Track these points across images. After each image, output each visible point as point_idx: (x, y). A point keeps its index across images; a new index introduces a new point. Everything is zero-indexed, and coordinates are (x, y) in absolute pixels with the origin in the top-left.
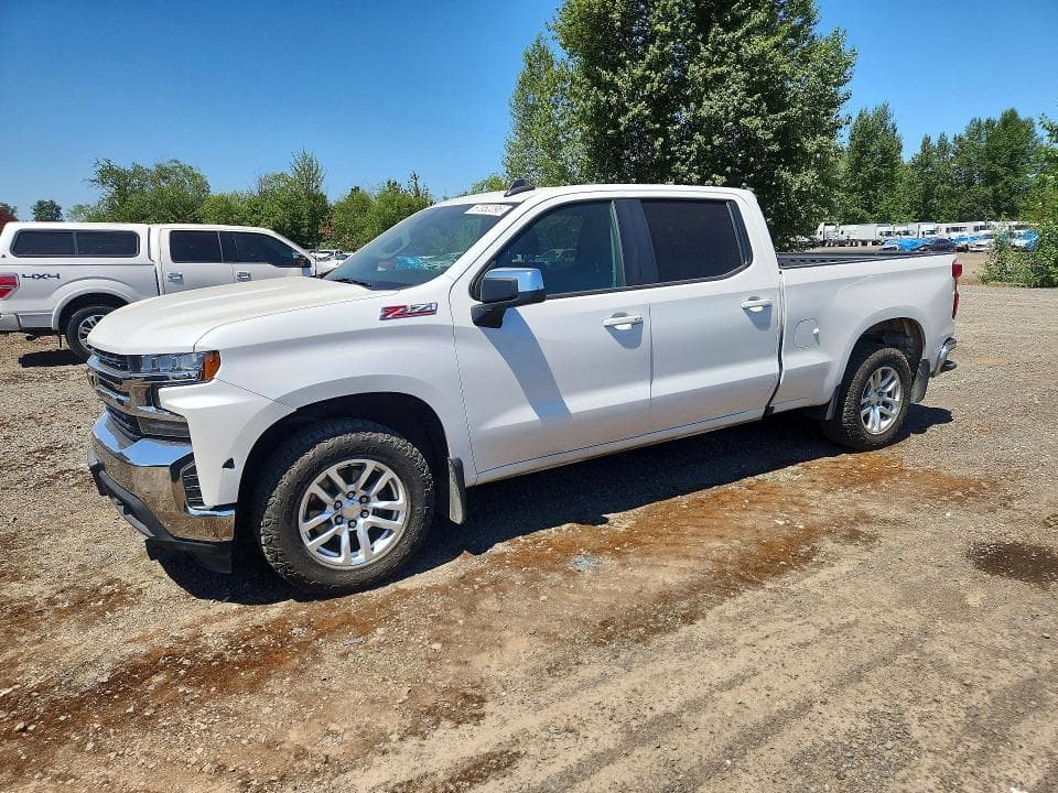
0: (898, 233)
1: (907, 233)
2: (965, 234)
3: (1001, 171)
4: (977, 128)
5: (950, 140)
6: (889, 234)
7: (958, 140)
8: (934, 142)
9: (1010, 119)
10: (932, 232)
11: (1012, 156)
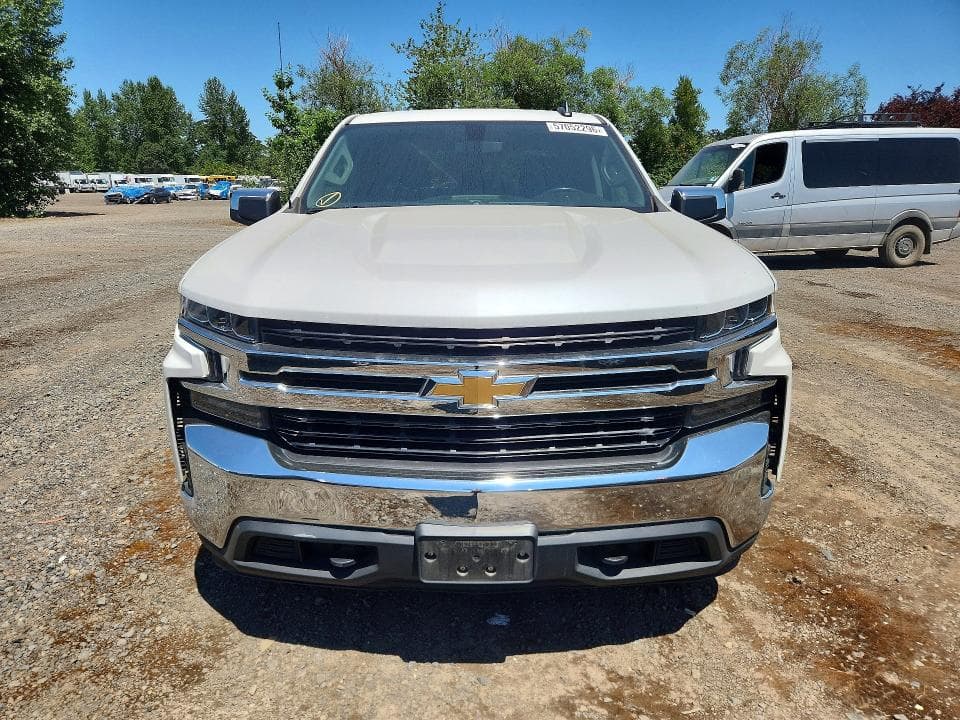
0: (92, 182)
1: (100, 182)
2: (152, 184)
3: (161, 130)
4: (130, 89)
5: (109, 97)
6: (83, 182)
7: (116, 97)
8: (94, 96)
9: (155, 85)
10: (123, 182)
11: (166, 119)
